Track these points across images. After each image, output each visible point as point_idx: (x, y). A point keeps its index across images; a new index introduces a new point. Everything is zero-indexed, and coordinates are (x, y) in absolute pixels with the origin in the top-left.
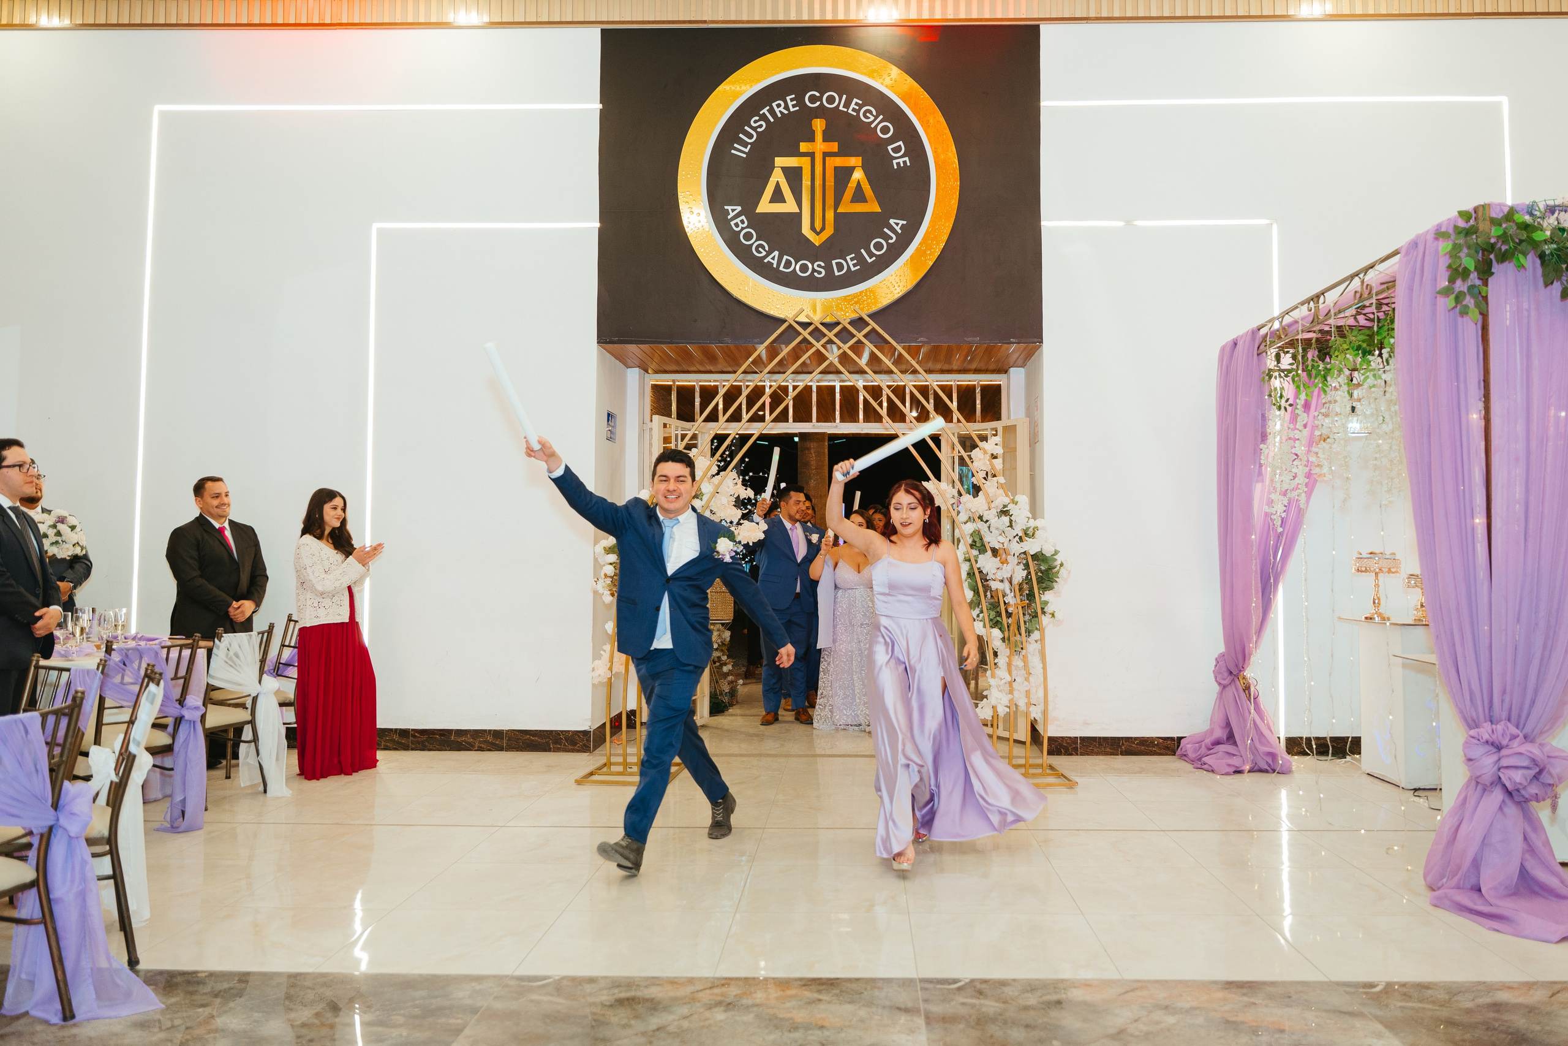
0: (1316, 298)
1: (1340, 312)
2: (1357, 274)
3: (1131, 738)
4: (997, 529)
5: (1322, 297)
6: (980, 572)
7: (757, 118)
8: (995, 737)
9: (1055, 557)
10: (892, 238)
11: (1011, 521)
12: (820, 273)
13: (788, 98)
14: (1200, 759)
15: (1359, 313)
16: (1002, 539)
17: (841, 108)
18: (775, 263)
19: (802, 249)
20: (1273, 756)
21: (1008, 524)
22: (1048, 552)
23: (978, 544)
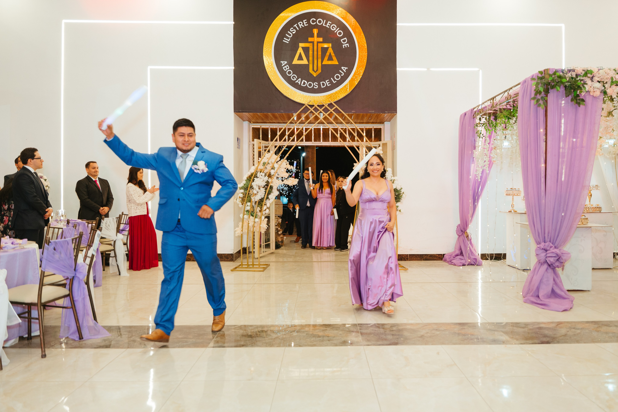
0: (493, 99)
1: (501, 104)
2: (506, 91)
3: (427, 254)
5: (495, 98)
7: (292, 28)
9: (401, 190)
10: (342, 74)
12: (316, 87)
13: (304, 21)
14: (451, 261)
15: (507, 104)
17: (324, 25)
18: (299, 83)
19: (310, 78)
20: (476, 259)
22: (398, 188)
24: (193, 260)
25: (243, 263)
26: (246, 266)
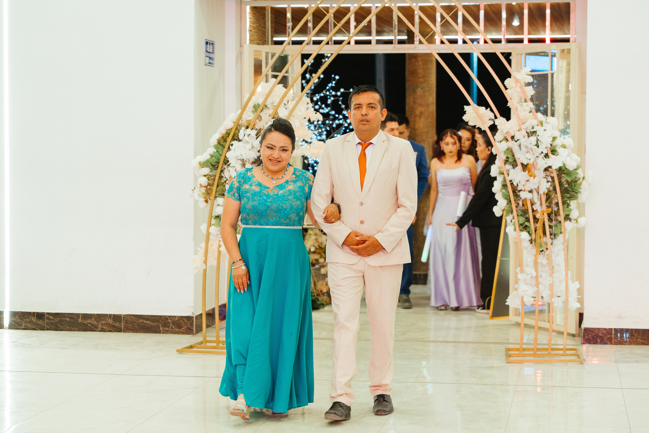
4: (526, 147)
6: (512, 184)
8: (522, 325)
11: (538, 140)
16: (529, 156)
21: (535, 143)
23: (511, 160)
24: (103, 329)
25: (208, 339)
26: (214, 345)
